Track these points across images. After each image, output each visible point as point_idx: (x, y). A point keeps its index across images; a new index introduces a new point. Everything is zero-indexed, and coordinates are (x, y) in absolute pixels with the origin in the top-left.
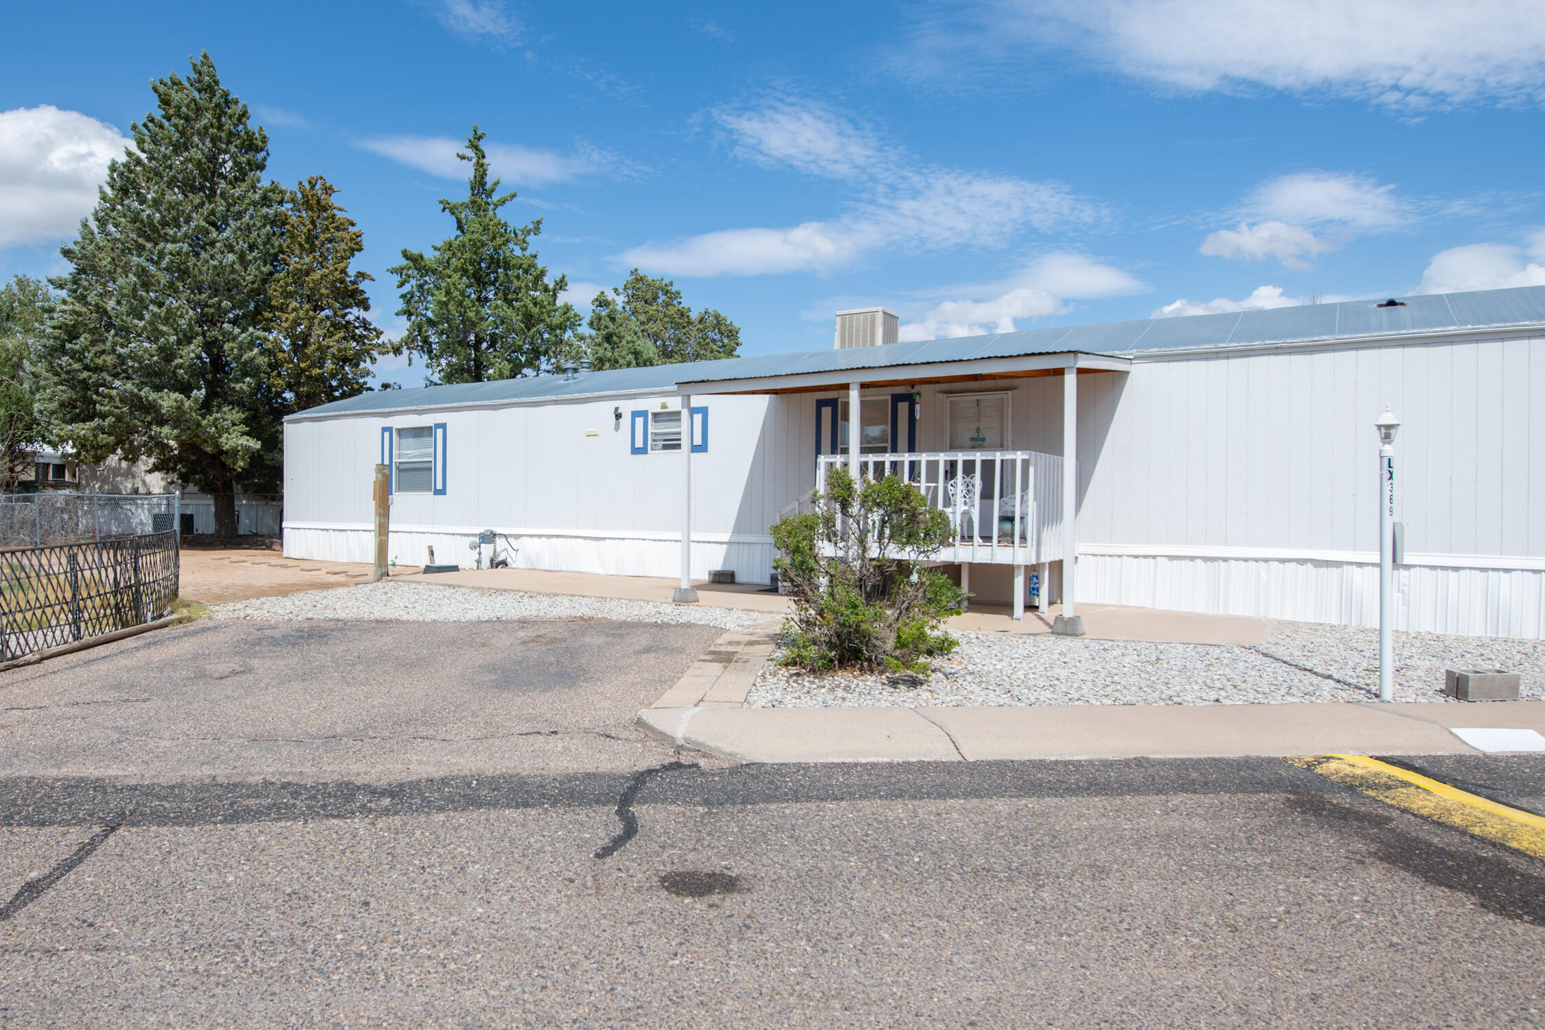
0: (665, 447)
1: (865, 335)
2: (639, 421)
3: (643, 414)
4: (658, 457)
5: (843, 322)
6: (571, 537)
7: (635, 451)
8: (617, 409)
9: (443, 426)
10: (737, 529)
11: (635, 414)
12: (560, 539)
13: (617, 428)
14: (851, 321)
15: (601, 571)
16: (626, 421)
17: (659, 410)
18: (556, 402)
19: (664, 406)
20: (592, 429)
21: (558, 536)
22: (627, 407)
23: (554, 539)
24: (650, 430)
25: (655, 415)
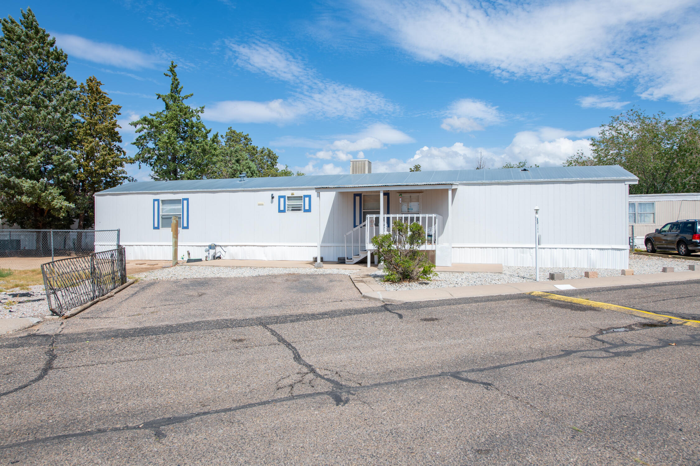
0: (292, 210)
1: (361, 169)
2: (282, 200)
3: (284, 197)
4: (289, 214)
5: (353, 164)
6: (252, 246)
7: (280, 211)
8: (272, 195)
9: (187, 200)
10: (323, 241)
11: (280, 197)
12: (247, 247)
13: (272, 202)
14: (356, 163)
15: (265, 259)
16: (276, 199)
17: (290, 196)
18: (243, 191)
19: (293, 194)
20: (260, 202)
21: (245, 246)
22: (277, 194)
23: (244, 247)
24: (287, 203)
25: (288, 197)
